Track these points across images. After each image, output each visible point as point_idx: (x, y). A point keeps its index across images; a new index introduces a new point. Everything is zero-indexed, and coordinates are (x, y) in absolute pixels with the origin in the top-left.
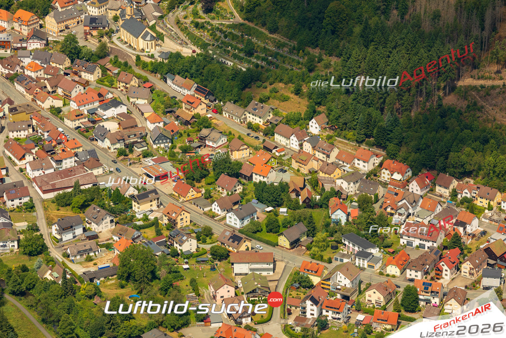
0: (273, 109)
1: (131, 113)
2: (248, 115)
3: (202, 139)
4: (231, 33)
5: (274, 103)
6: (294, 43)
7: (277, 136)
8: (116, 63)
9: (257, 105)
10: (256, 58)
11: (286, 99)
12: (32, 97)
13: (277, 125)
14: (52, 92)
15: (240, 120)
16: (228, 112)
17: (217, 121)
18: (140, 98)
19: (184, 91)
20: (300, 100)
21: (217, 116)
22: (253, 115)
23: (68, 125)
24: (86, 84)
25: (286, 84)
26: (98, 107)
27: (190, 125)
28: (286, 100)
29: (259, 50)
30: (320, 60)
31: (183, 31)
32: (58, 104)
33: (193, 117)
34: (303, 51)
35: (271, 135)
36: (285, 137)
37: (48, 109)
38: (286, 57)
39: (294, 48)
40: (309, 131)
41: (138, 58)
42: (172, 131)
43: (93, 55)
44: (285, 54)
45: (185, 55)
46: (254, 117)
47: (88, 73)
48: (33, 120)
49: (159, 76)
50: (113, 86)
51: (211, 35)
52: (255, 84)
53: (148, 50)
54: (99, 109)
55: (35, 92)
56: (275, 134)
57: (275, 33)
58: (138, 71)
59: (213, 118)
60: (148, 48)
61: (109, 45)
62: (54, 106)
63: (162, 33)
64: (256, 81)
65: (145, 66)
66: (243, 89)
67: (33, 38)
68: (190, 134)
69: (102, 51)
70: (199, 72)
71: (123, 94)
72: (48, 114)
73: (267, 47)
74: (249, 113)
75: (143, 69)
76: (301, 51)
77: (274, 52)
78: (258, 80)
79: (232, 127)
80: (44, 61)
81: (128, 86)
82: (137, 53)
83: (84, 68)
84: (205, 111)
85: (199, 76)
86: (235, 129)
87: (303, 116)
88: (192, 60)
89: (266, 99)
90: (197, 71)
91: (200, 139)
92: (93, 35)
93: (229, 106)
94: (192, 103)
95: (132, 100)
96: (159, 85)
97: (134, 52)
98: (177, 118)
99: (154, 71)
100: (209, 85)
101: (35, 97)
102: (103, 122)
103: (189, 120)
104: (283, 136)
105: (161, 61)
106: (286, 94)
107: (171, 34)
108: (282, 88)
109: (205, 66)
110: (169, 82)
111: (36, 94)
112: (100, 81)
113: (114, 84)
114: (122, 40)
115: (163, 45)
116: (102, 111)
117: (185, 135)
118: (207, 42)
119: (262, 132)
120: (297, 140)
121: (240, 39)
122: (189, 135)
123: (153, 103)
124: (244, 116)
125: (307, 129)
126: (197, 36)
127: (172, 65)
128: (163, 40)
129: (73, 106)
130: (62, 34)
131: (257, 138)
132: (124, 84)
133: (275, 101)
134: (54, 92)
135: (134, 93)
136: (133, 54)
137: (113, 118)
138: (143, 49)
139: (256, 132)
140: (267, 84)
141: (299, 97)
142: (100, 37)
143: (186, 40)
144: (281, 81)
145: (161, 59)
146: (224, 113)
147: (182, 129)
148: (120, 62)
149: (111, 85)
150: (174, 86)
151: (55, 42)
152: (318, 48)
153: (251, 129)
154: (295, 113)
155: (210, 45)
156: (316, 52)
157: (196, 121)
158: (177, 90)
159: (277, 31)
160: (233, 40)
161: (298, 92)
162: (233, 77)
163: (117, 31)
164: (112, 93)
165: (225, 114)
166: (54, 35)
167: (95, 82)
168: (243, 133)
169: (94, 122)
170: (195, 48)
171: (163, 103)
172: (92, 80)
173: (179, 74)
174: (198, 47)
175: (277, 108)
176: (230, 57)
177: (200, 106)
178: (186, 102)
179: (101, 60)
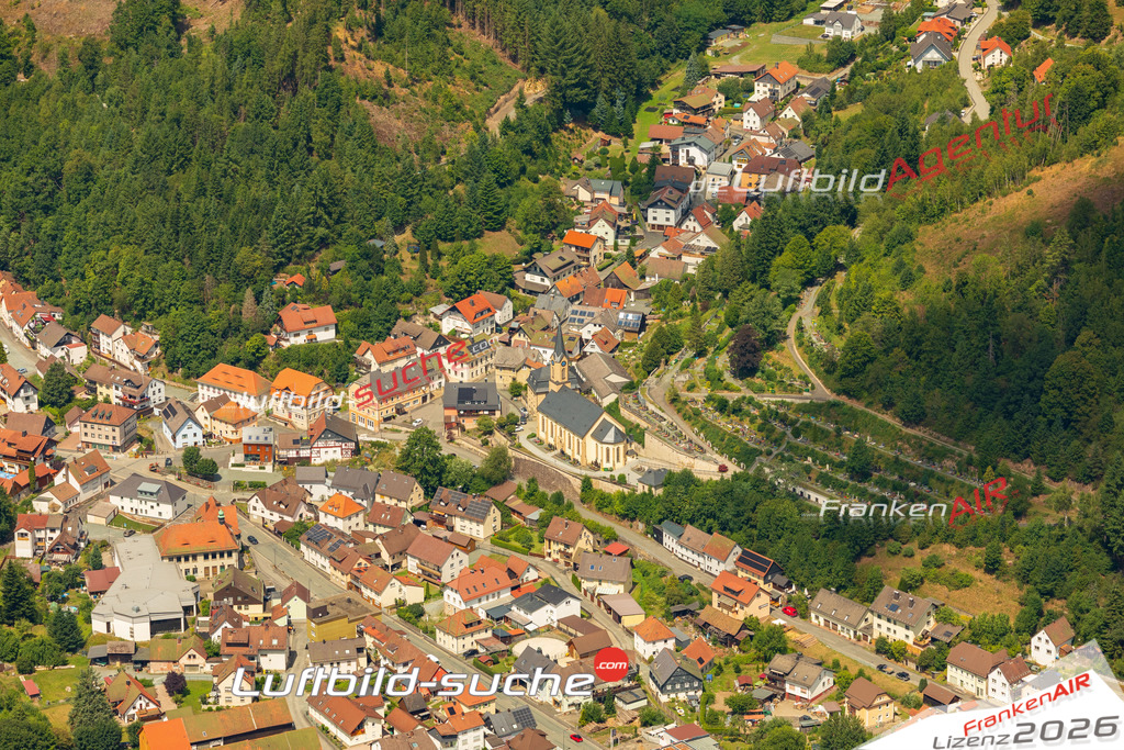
0: (937, 607)
1: (590, 616)
2: (876, 621)
3: (776, 680)
4: (808, 425)
5: (937, 592)
6: (968, 450)
7: (951, 671)
8: (532, 496)
9: (897, 596)
10: (877, 483)
11: (963, 583)
12: (348, 578)
13: (949, 645)
14: (393, 566)
15: (855, 633)
16: (824, 614)
17: (798, 635)
18: (607, 581)
19: (708, 563)
20: (999, 585)
21: (797, 622)
22: (889, 620)
23: (446, 647)
24: (470, 545)
25: (959, 546)
26: (513, 603)
27: (738, 644)
28: (966, 586)
29: (883, 466)
30: (1038, 490)
31: (690, 419)
32: (414, 595)
33: (744, 627)
34: (994, 468)
35: (938, 669)
36: (975, 674)
37: (392, 608)
38: (953, 482)
39: (970, 462)
40: (1029, 659)
41: (587, 484)
42: (701, 661)
43: (474, 476)
44: (949, 475)
45: (705, 478)
46: (891, 626)
47: (471, 520)
48: (367, 637)
49: (641, 526)
50: (533, 551)
51: (760, 430)
52: (883, 545)
53: (609, 465)
54: (514, 608)
55: (356, 566)
56: (949, 667)
57: (917, 424)
58: (588, 514)
59: (789, 626)
60: (608, 460)
61: (511, 453)
62: (405, 601)
63: (638, 426)
64: (885, 539)
65: (604, 503)
66: (857, 558)
67: (326, 438)
68: (741, 666)
69: (496, 468)
70: (743, 519)
71: (559, 569)
72: (392, 620)
73: (901, 457)
74: (879, 617)
75: (599, 509)
76: (989, 468)
77: (920, 470)
78: (891, 536)
79: (839, 650)
80: (361, 491)
81: (571, 550)
82: (584, 472)
83: (460, 509)
84: (765, 612)
85: (745, 527)
86: (847, 654)
87: (1012, 623)
88: (725, 491)
89: (917, 581)
90: (738, 515)
91: (770, 679)
92: (467, 428)
93: (826, 599)
94: (738, 593)
95: (586, 585)
96: (645, 548)
97: (576, 470)
98: (704, 628)
99: (629, 516)
100: (771, 550)
101: (356, 578)
102: (527, 638)
103: (733, 632)
104: (969, 671)
105: (647, 491)
106: (963, 571)
107: (660, 427)
108: (951, 557)
109: (757, 504)
110: (669, 540)
111: (359, 571)
112: (500, 539)
113: (533, 546)
114: (540, 442)
115: (642, 452)
116: (522, 613)
117: (729, 670)
118: (752, 445)
119: (913, 662)
120: (1006, 682)
121: (833, 439)
122: (738, 670)
123: (636, 592)
124: (863, 624)
125: (1026, 655)
126: (725, 433)
127: (675, 500)
128: (641, 442)
129: (451, 602)
130: (389, 426)
131: (903, 675)
132: (562, 547)
133: (938, 586)
134: (397, 566)
135: (592, 567)
136: (575, 476)
137: (549, 628)
138: (596, 463)
139: (897, 660)
140: (913, 546)
141: (997, 578)
142: (485, 434)
143: (700, 440)
144: (947, 539)
145: (646, 487)
146: (813, 615)
147: (718, 654)
148: (544, 494)
149: (527, 547)
150: (681, 551)
151: (374, 444)
152: (1029, 460)
153: (885, 653)
154: (993, 617)
155: (761, 453)
156: (1027, 470)
157: (751, 637)
158: (690, 561)
159: (922, 420)
160: (815, 441)
161: (992, 567)
162: (830, 531)
163: (525, 419)
164: (535, 568)
165: (817, 617)
166: (369, 427)
167: (488, 542)
168: (867, 663)
169: (507, 639)
170: (723, 460)
171: (661, 591)
172: (482, 536)
173: (692, 521)
174: (730, 459)
175: (943, 605)
176: (813, 481)
177: (756, 600)
178: (722, 590)
179: (494, 488)
